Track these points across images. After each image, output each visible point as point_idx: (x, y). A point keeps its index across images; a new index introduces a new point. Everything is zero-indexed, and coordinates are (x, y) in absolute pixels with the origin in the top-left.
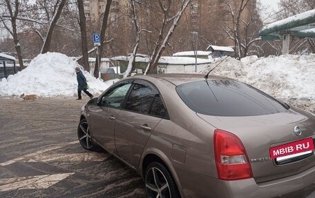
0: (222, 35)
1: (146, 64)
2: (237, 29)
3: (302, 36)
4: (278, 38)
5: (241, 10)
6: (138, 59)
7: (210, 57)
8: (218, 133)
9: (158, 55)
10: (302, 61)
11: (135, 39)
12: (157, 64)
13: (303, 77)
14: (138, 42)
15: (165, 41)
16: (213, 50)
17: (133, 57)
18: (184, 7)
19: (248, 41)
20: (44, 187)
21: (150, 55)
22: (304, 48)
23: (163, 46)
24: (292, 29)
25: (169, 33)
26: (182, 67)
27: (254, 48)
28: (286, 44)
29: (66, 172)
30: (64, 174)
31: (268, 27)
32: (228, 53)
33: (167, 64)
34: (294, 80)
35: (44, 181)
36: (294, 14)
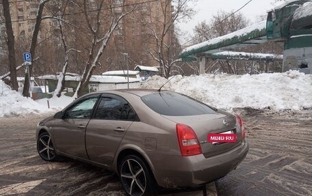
0: (147, 56)
1: (77, 82)
2: (161, 51)
3: (215, 58)
4: (195, 59)
5: (164, 35)
6: (68, 78)
7: (138, 76)
8: (179, 126)
9: (89, 74)
10: (217, 79)
11: (64, 58)
12: (89, 82)
13: (219, 92)
14: (67, 61)
15: (95, 61)
16: (140, 70)
17: (62, 77)
18: (112, 29)
19: (170, 62)
20: (24, 192)
21: (81, 74)
22: (216, 68)
23: (93, 65)
24: (207, 52)
25: (99, 53)
26: (113, 86)
27: (175, 68)
28: (202, 64)
29: (37, 179)
30: (37, 181)
31: (187, 50)
32: (153, 73)
33: (99, 83)
34: (212, 95)
35: (21, 188)
36: (207, 39)
